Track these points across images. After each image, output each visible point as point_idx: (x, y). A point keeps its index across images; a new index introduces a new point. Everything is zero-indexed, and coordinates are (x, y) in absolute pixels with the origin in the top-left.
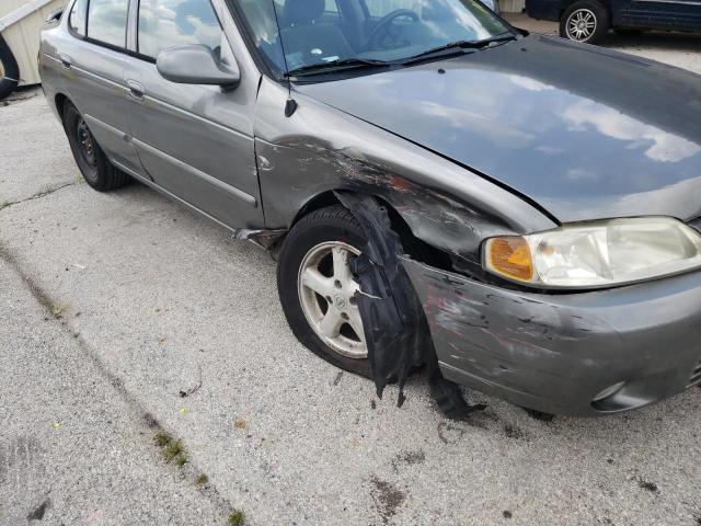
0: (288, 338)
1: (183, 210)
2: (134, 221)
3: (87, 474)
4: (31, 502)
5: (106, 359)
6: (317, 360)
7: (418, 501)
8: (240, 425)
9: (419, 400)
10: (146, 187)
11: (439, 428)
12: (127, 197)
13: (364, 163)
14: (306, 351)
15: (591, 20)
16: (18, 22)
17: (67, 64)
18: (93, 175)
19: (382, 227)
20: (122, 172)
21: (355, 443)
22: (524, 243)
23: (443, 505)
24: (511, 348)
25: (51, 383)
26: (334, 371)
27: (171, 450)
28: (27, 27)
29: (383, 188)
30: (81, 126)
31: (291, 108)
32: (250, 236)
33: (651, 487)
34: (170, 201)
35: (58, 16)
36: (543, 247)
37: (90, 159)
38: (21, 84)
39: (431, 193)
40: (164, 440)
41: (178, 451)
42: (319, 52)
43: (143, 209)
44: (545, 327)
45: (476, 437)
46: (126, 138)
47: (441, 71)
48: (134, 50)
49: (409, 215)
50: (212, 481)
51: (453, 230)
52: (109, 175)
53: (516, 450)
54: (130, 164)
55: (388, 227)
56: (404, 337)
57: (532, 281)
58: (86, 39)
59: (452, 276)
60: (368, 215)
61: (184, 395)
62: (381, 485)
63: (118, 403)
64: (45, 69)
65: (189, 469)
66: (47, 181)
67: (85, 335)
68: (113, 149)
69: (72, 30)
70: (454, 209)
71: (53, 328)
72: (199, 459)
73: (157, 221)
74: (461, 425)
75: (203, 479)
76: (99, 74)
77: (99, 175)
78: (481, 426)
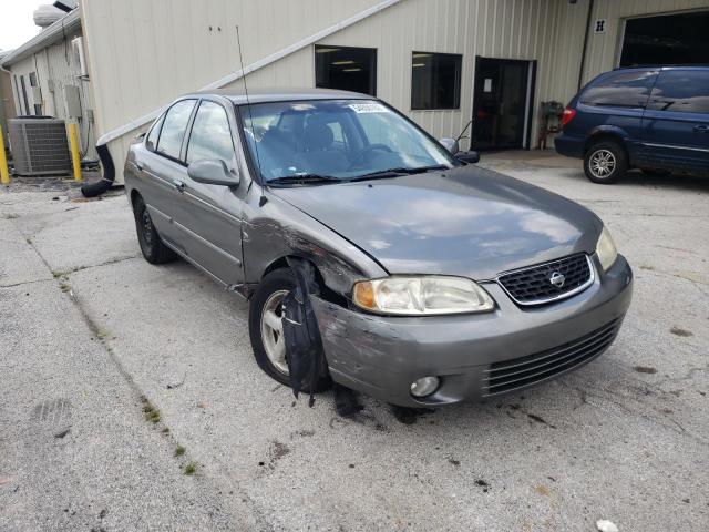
0: (253, 363)
1: (210, 280)
2: (172, 286)
3: (96, 421)
4: (59, 429)
5: (126, 364)
6: (267, 377)
7: (298, 455)
8: (201, 406)
9: (324, 405)
10: (188, 263)
11: (332, 421)
12: (172, 269)
13: (298, 237)
14: (262, 372)
15: (611, 159)
16: (121, 137)
17: (140, 169)
18: (149, 251)
19: (309, 279)
20: (171, 250)
21: (272, 422)
22: (370, 285)
23: (313, 459)
24: (361, 351)
25: (86, 374)
26: (275, 384)
27: (152, 414)
28: (126, 140)
29: (310, 254)
30: (145, 214)
31: (264, 201)
32: (236, 289)
33: (456, 463)
34: (202, 274)
35: (143, 135)
36: (384, 289)
37: (149, 239)
38: (115, 184)
39: (332, 256)
40: (148, 410)
41: (155, 415)
42: (294, 169)
43: (181, 278)
44: (375, 336)
45: (355, 428)
46: (171, 221)
47: (370, 186)
48: (183, 160)
49: (324, 271)
50: (172, 432)
51: (342, 279)
52: (160, 252)
53: (379, 437)
54: (181, 247)
55: (312, 280)
56: (313, 352)
57: (374, 309)
58: (156, 152)
59: (333, 305)
60: (303, 272)
61: (169, 387)
62: (277, 444)
63: (126, 388)
64: (128, 172)
65: (160, 425)
66: (115, 254)
67: (115, 350)
68: (166, 233)
69: (149, 144)
70: (343, 266)
71: (96, 345)
72: (167, 421)
73: (188, 286)
74: (347, 421)
75: (167, 430)
76: (160, 175)
77: (153, 251)
78: (360, 422)
